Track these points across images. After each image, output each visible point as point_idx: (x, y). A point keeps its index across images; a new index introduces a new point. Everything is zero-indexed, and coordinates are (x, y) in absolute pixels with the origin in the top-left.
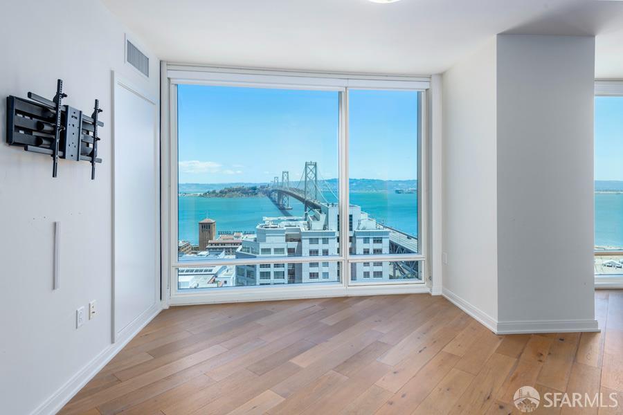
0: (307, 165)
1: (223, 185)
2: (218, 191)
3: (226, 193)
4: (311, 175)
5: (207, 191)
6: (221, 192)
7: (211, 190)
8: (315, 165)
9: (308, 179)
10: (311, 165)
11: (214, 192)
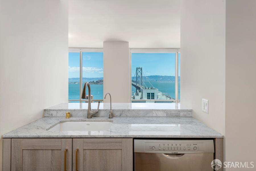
0: (137, 69)
1: (98, 78)
2: (95, 81)
3: (99, 82)
4: (139, 74)
5: (90, 81)
6: (97, 82)
7: (92, 81)
8: (141, 69)
9: (138, 76)
10: (139, 69)
11: (93, 82)
